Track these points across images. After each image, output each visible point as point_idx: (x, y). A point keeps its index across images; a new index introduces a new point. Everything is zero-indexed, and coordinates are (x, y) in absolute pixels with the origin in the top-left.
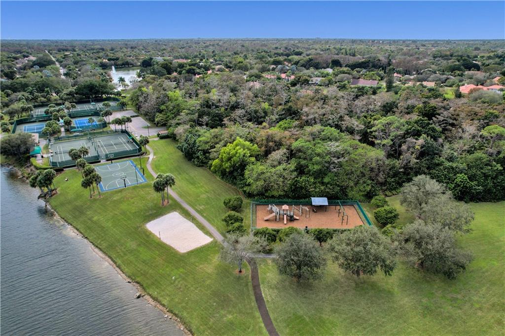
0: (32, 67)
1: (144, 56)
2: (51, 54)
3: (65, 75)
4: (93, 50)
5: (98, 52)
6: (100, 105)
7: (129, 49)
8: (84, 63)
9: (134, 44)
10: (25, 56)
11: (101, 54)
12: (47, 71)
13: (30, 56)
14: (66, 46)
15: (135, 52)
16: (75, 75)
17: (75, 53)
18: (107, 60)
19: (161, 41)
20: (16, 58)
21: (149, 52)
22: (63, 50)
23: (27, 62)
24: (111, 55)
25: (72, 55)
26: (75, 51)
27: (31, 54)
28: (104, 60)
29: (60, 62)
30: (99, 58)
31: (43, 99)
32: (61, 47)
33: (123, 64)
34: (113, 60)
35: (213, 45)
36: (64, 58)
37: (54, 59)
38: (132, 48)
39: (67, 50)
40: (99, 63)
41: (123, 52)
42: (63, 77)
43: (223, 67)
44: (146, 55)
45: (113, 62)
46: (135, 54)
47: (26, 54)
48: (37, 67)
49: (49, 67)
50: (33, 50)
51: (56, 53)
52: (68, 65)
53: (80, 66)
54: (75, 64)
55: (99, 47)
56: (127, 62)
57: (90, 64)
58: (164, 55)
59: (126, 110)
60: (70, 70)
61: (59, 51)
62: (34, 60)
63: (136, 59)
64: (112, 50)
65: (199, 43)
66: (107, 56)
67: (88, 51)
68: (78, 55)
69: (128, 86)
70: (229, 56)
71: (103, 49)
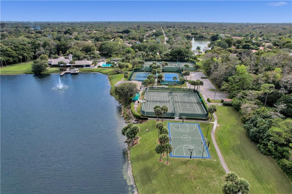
0: (152, 36)
1: (213, 33)
2: (163, 29)
3: (167, 42)
4: (184, 27)
5: (186, 29)
6: (182, 65)
7: (204, 28)
8: (178, 35)
9: (206, 25)
10: (151, 30)
11: (188, 30)
12: (158, 39)
13: (154, 30)
14: (171, 25)
15: (207, 30)
16: (172, 42)
17: (175, 29)
18: (190, 34)
19: (222, 24)
20: (147, 31)
21: (216, 30)
22: (169, 27)
23: (151, 33)
24: (193, 31)
25: (173, 30)
26: (174, 28)
27: (154, 29)
28: (189, 34)
29: (166, 34)
30: (187, 32)
31: (152, 56)
32: (169, 26)
33: (199, 37)
34: (194, 34)
35: (259, 28)
36: (168, 32)
37: (164, 32)
38: (205, 27)
39: (171, 27)
40: (186, 36)
41: (200, 29)
42: (165, 43)
43: (272, 45)
44: (213, 32)
45: (194, 35)
46: (207, 31)
47: (152, 29)
48: (154, 36)
49: (160, 36)
50: (156, 27)
51: (165, 29)
52: (170, 36)
53: (176, 37)
54: (173, 35)
55: (187, 26)
56: (202, 36)
57: (181, 36)
58: (225, 33)
59: (199, 71)
60: (170, 39)
61: (167, 28)
62: (155, 32)
63: (208, 34)
64: (194, 28)
65: (248, 26)
66: (191, 31)
67: (181, 28)
68: (176, 30)
69: (202, 53)
70: (274, 36)
71: (189, 27)
